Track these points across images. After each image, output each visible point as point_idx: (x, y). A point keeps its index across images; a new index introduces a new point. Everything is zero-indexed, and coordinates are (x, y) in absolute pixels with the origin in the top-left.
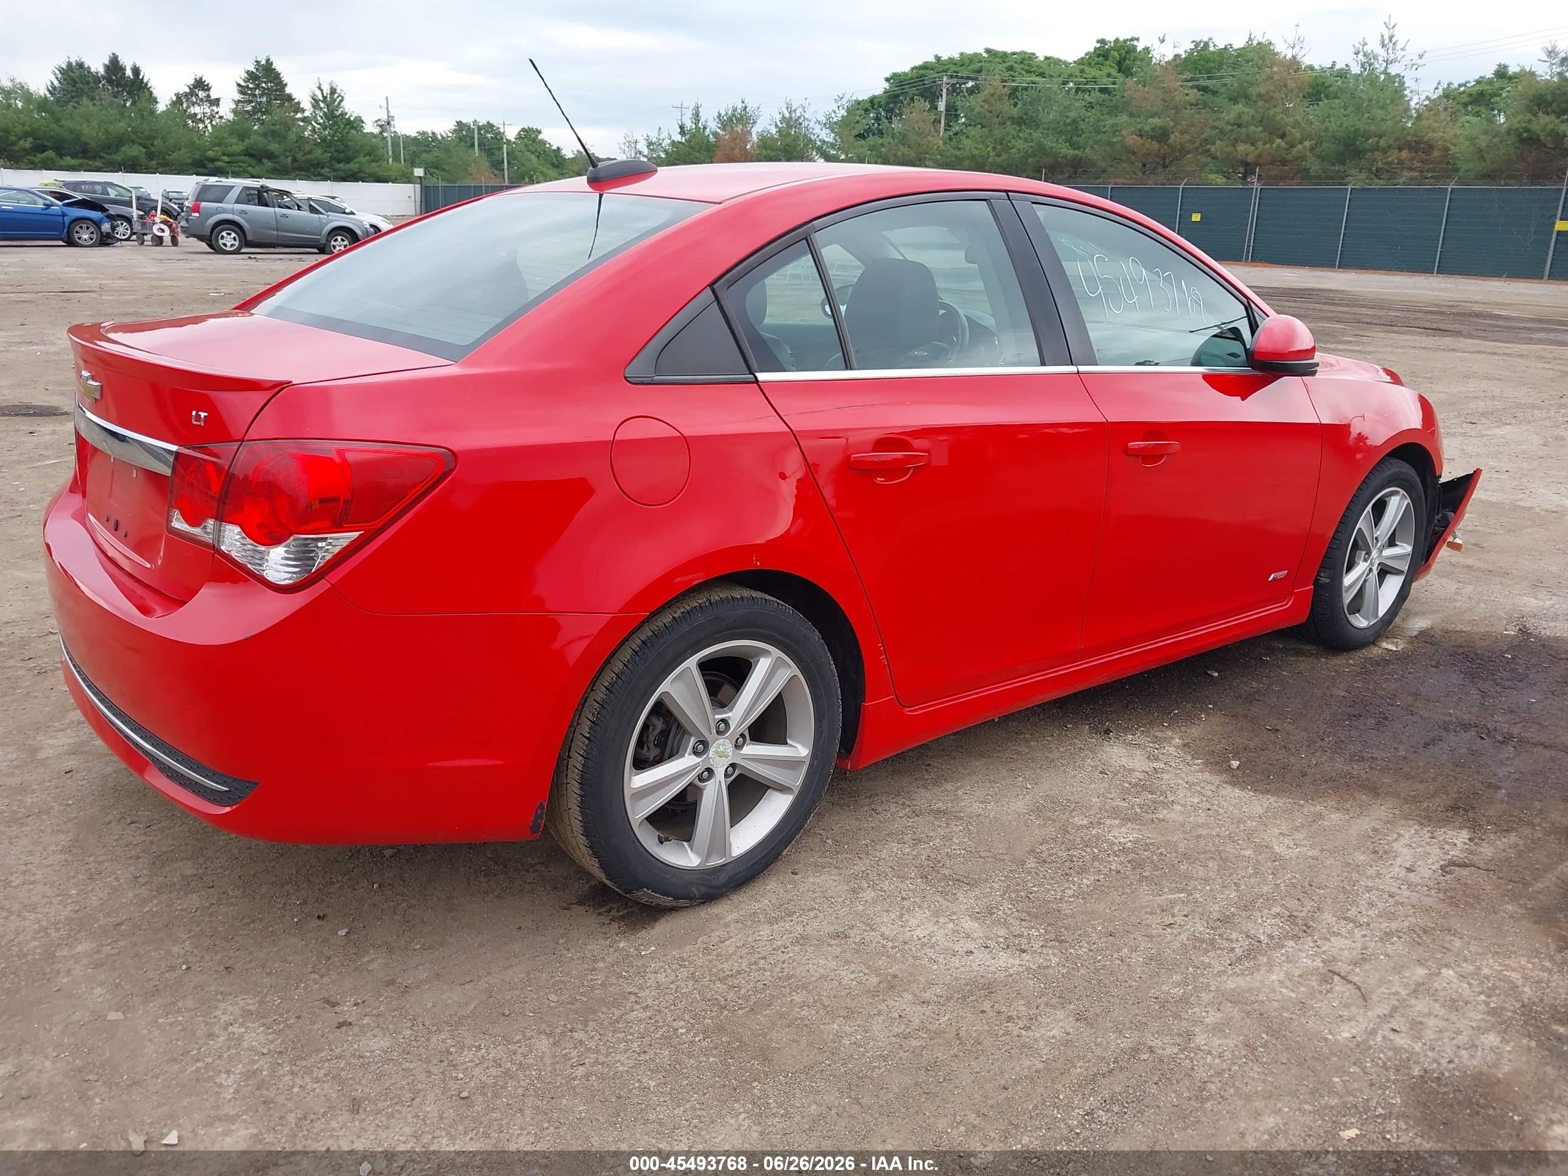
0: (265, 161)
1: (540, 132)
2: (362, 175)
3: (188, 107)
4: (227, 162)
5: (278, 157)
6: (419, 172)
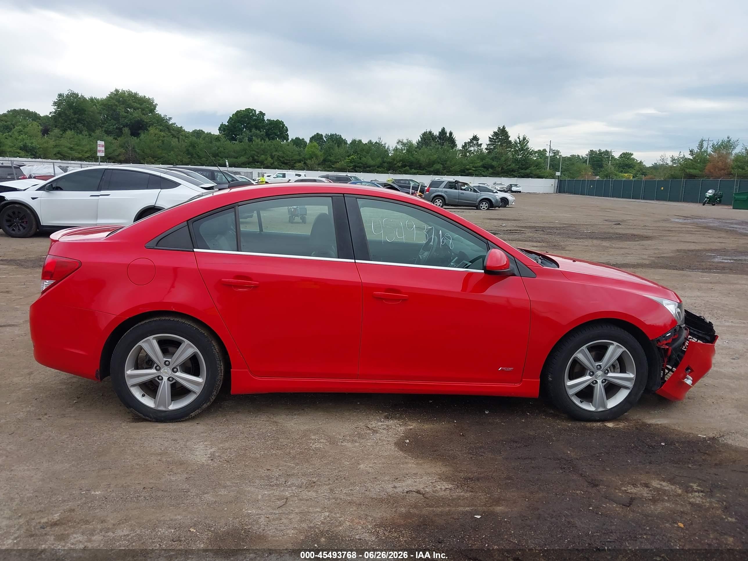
0: (490, 169)
1: (632, 155)
2: (531, 175)
3: (469, 148)
4: (474, 170)
5: (495, 168)
6: (558, 174)
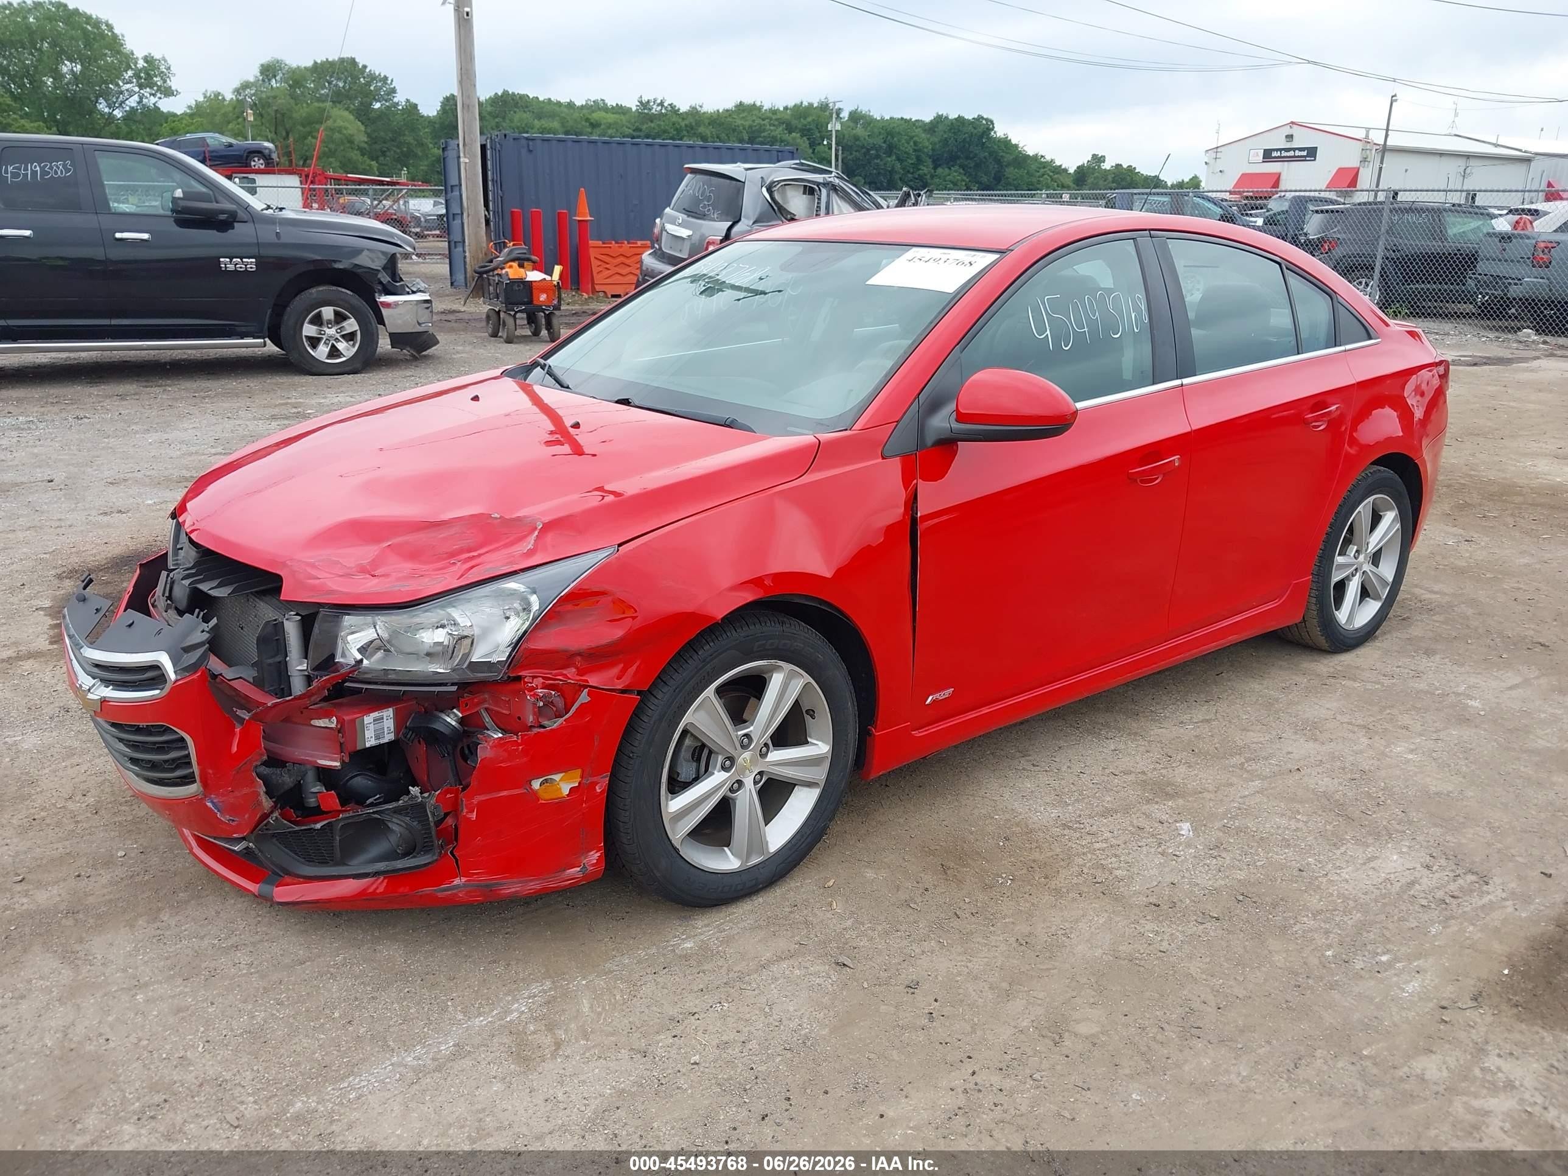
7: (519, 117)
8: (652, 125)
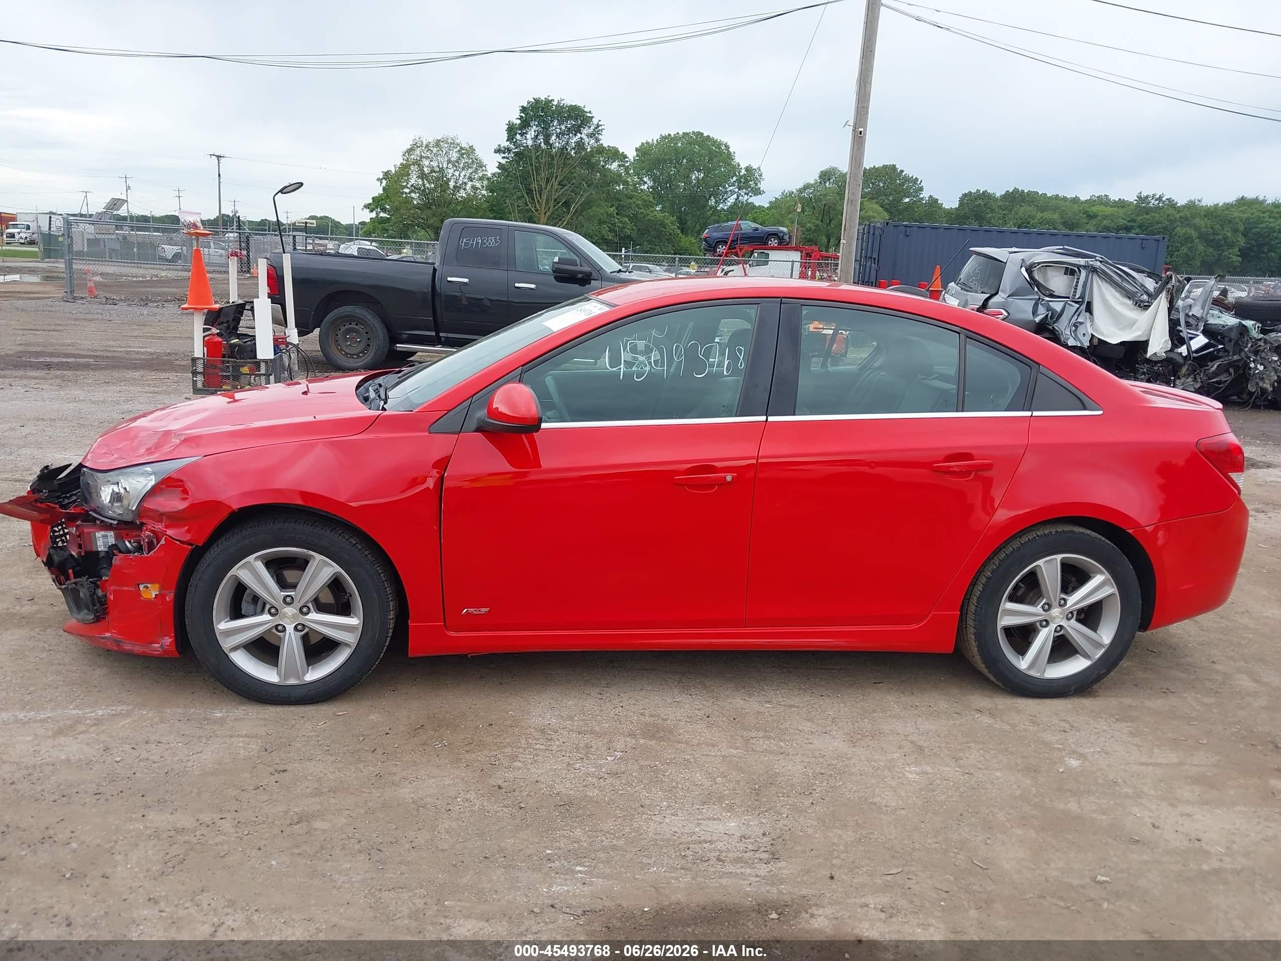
7: (1025, 210)
8: (1147, 217)
